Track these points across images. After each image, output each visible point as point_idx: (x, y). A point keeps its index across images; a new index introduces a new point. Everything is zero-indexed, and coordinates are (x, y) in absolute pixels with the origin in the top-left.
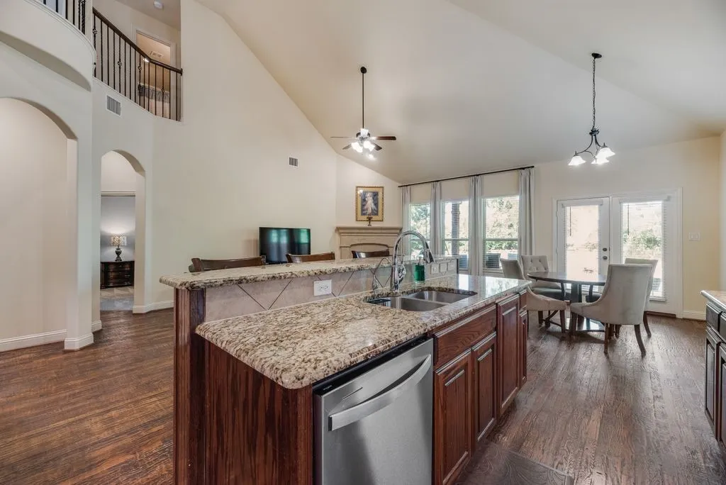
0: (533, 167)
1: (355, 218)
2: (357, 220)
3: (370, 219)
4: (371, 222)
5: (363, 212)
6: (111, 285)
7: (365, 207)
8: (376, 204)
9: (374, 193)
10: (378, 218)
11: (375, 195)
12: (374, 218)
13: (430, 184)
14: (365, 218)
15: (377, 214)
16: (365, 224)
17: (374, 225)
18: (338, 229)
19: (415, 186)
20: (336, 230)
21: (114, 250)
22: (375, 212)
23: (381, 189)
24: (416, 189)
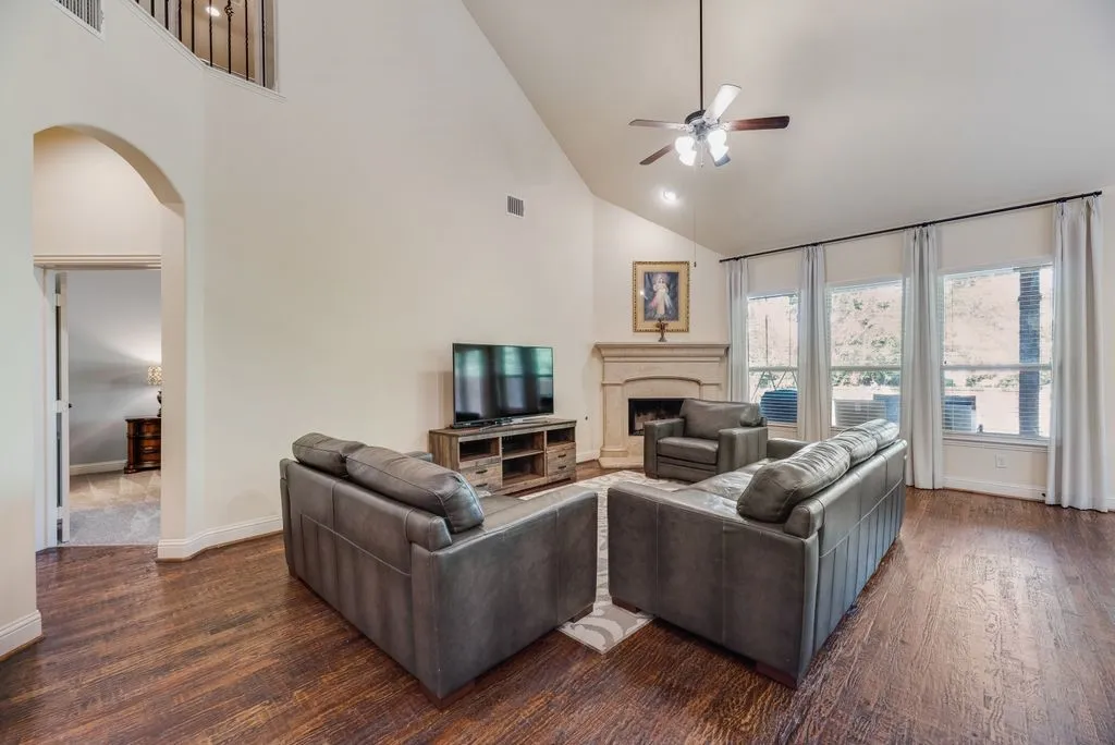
0: (1100, 193)
1: (631, 328)
2: (635, 330)
3: (662, 328)
4: (666, 335)
5: (649, 313)
6: (148, 465)
7: (652, 305)
8: (674, 295)
9: (669, 274)
10: (679, 325)
11: (673, 278)
12: (672, 325)
13: (798, 252)
14: (651, 325)
15: (675, 317)
16: (653, 339)
17: (671, 338)
18: (598, 349)
19: (754, 259)
20: (593, 351)
21: (153, 394)
22: (673, 312)
23: (684, 267)
24: (760, 265)
